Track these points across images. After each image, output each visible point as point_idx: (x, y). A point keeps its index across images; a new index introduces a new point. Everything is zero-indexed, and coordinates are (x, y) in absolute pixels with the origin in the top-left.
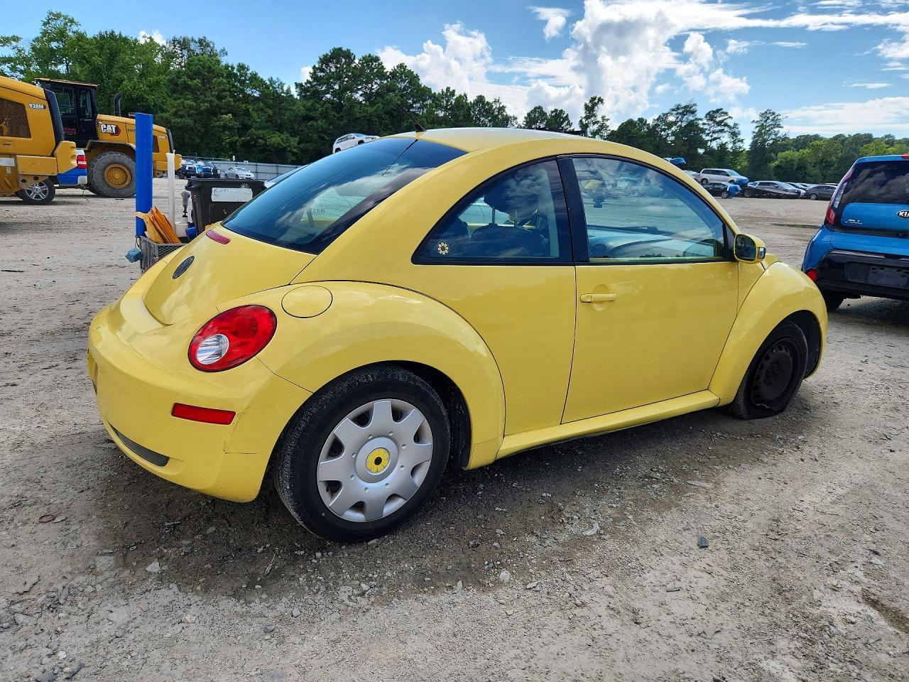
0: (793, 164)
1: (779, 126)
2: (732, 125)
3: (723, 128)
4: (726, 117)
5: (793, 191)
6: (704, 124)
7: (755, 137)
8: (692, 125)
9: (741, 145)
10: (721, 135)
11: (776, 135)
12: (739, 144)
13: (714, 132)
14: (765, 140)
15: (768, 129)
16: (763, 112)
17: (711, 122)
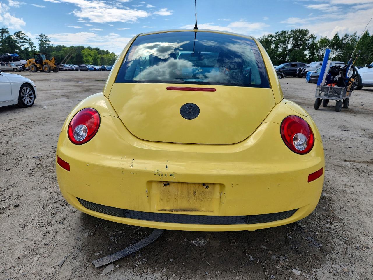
0: (59, 57)
1: (48, 41)
2: (28, 39)
3: (24, 41)
4: (24, 36)
5: (71, 68)
6: (14, 38)
7: (40, 45)
8: (9, 38)
9: (35, 49)
10: (24, 44)
11: (49, 45)
12: (34, 48)
13: (21, 42)
14: (45, 47)
15: (44, 42)
16: (40, 34)
17: (17, 38)
